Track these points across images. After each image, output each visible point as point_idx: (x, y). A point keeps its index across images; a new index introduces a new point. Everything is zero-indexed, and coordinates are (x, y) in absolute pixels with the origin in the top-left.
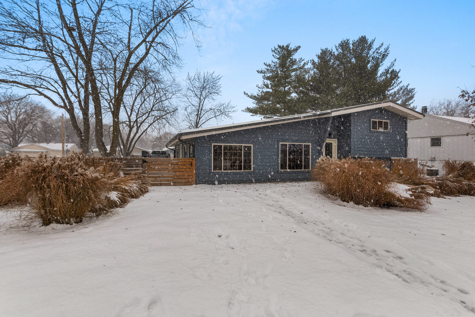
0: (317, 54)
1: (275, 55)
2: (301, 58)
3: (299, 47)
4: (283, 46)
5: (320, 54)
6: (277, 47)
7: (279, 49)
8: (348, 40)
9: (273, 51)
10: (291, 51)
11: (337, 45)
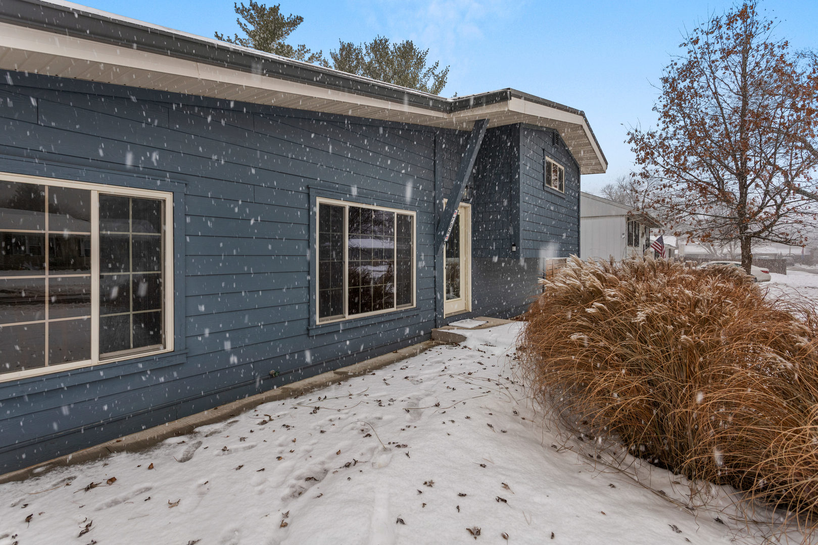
0: (333, 51)
1: (243, 21)
2: (304, 46)
3: (301, 19)
4: (263, 9)
5: (338, 52)
6: (247, 6)
7: (252, 12)
8: (386, 41)
9: (237, 10)
10: (283, 25)
11: (368, 44)
